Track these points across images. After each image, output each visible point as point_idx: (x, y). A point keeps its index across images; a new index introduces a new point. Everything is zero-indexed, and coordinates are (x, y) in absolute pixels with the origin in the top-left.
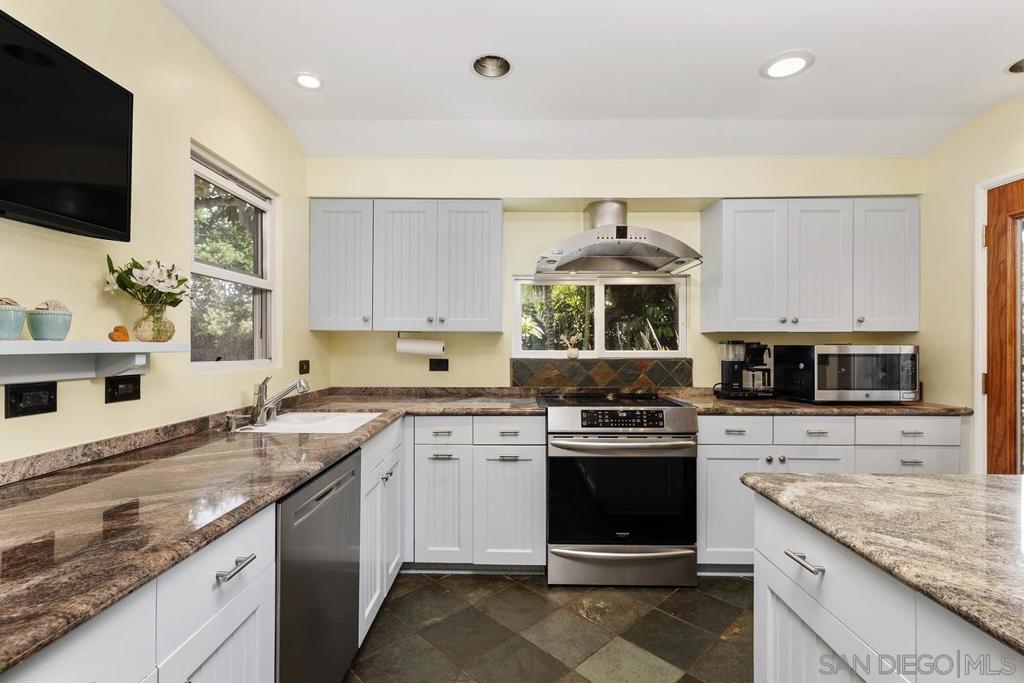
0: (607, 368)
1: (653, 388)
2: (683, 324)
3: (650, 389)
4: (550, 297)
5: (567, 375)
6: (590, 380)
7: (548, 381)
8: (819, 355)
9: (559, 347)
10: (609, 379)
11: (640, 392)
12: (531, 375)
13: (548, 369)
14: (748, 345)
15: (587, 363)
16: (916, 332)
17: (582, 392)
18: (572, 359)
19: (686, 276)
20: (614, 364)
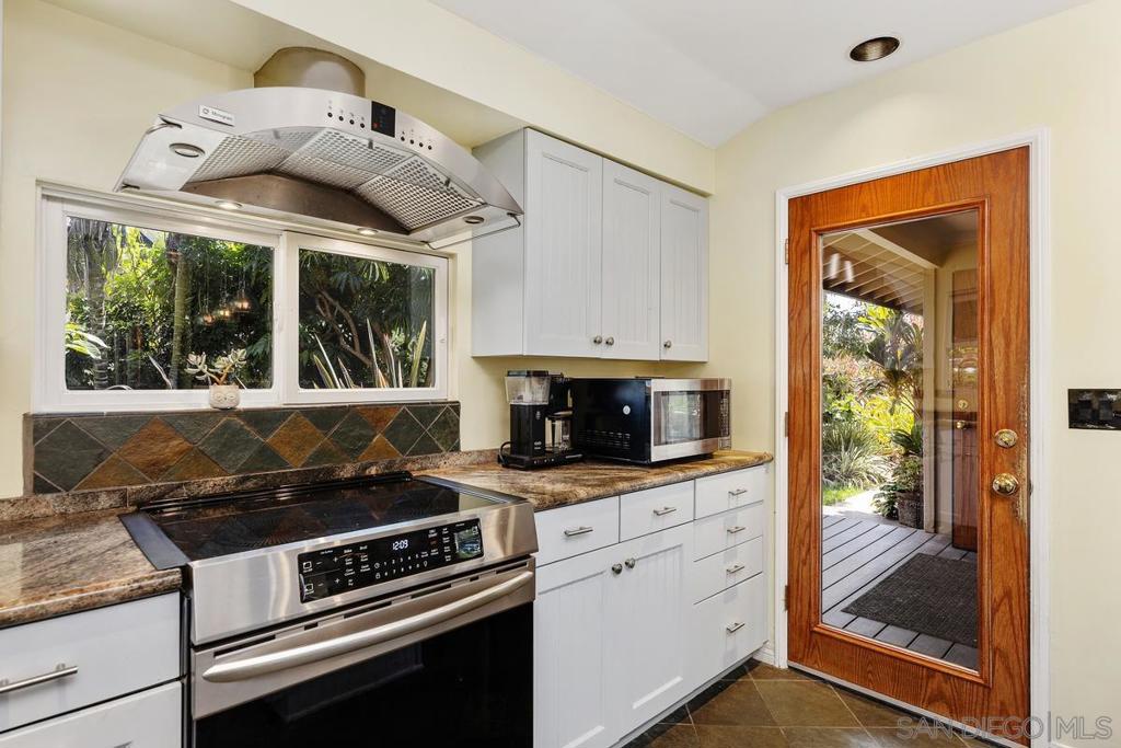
0: (309, 427)
1: (398, 460)
2: (442, 341)
3: (391, 463)
4: (100, 290)
5: (209, 450)
6: (268, 456)
7: (155, 469)
8: (655, 393)
9: (186, 382)
10: (311, 451)
11: (373, 471)
12: (99, 458)
13: (153, 437)
14: (553, 378)
15: (260, 418)
16: (705, 363)
17: (250, 484)
18: (224, 410)
19: (448, 256)
20: (322, 417)
